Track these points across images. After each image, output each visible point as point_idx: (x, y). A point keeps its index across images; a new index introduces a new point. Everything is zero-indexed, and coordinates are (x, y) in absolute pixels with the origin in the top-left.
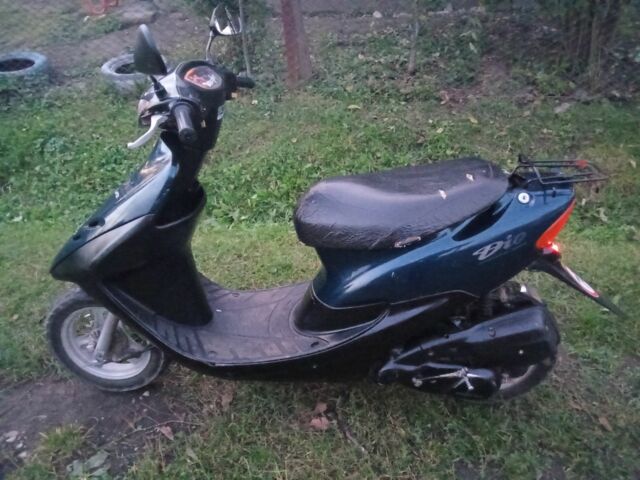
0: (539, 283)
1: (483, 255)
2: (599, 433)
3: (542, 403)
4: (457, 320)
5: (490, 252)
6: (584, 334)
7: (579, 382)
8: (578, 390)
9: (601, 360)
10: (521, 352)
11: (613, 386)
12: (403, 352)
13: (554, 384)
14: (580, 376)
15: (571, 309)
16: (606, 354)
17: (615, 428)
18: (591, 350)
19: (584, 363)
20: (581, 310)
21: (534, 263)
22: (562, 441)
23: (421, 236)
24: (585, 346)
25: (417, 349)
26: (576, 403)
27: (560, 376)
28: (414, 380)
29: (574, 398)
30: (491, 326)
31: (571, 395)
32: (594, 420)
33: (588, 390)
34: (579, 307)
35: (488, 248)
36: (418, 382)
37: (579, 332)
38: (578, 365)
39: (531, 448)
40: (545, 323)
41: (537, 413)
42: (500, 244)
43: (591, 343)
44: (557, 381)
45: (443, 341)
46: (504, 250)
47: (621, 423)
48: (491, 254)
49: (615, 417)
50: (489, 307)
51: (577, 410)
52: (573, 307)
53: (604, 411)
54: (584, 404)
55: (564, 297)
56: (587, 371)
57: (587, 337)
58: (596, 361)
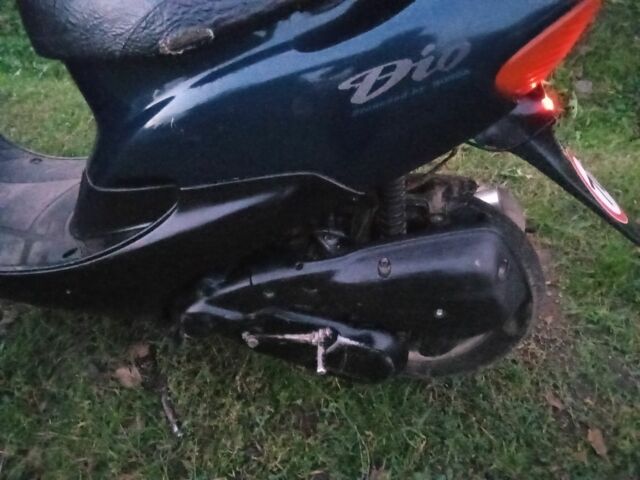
0: (549, 201)
1: (363, 90)
2: (582, 456)
3: (499, 389)
4: (330, 236)
5: (377, 85)
6: (600, 284)
7: (571, 361)
8: (565, 374)
9: (616, 330)
10: (439, 313)
11: (626, 375)
12: (223, 286)
13: (528, 358)
14: (574, 352)
15: (588, 243)
16: (627, 321)
17: (613, 451)
18: (603, 312)
19: (587, 330)
20: (604, 247)
21: (492, 130)
22: (513, 462)
23: (214, 26)
24: (595, 304)
25: (245, 284)
26: (556, 396)
27: (543, 348)
28: (245, 335)
29: (556, 387)
30: (386, 255)
31: (552, 382)
32: (578, 432)
33: (583, 376)
34: (602, 243)
35: (374, 74)
36: (251, 340)
37: (591, 281)
38: (577, 332)
39: (457, 466)
40: (500, 262)
41: (485, 404)
42: (403, 66)
43: (606, 301)
44: (533, 355)
45: (290, 273)
46: (417, 84)
47: (626, 446)
48: (381, 90)
49: (616, 432)
50: (400, 220)
51: (555, 409)
52: (592, 241)
53: (600, 417)
54: (569, 399)
55: (583, 224)
56: (587, 345)
57: (604, 290)
58: (608, 331)
